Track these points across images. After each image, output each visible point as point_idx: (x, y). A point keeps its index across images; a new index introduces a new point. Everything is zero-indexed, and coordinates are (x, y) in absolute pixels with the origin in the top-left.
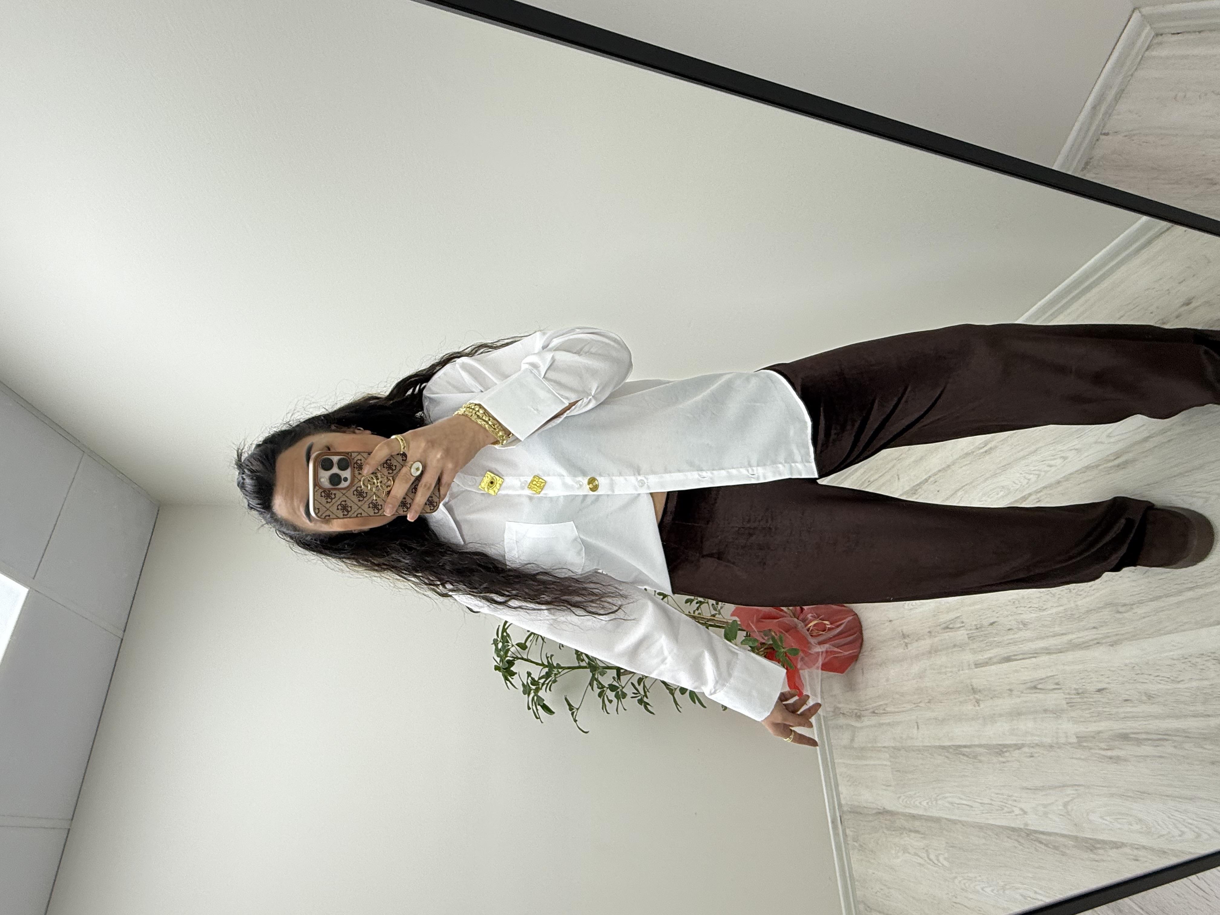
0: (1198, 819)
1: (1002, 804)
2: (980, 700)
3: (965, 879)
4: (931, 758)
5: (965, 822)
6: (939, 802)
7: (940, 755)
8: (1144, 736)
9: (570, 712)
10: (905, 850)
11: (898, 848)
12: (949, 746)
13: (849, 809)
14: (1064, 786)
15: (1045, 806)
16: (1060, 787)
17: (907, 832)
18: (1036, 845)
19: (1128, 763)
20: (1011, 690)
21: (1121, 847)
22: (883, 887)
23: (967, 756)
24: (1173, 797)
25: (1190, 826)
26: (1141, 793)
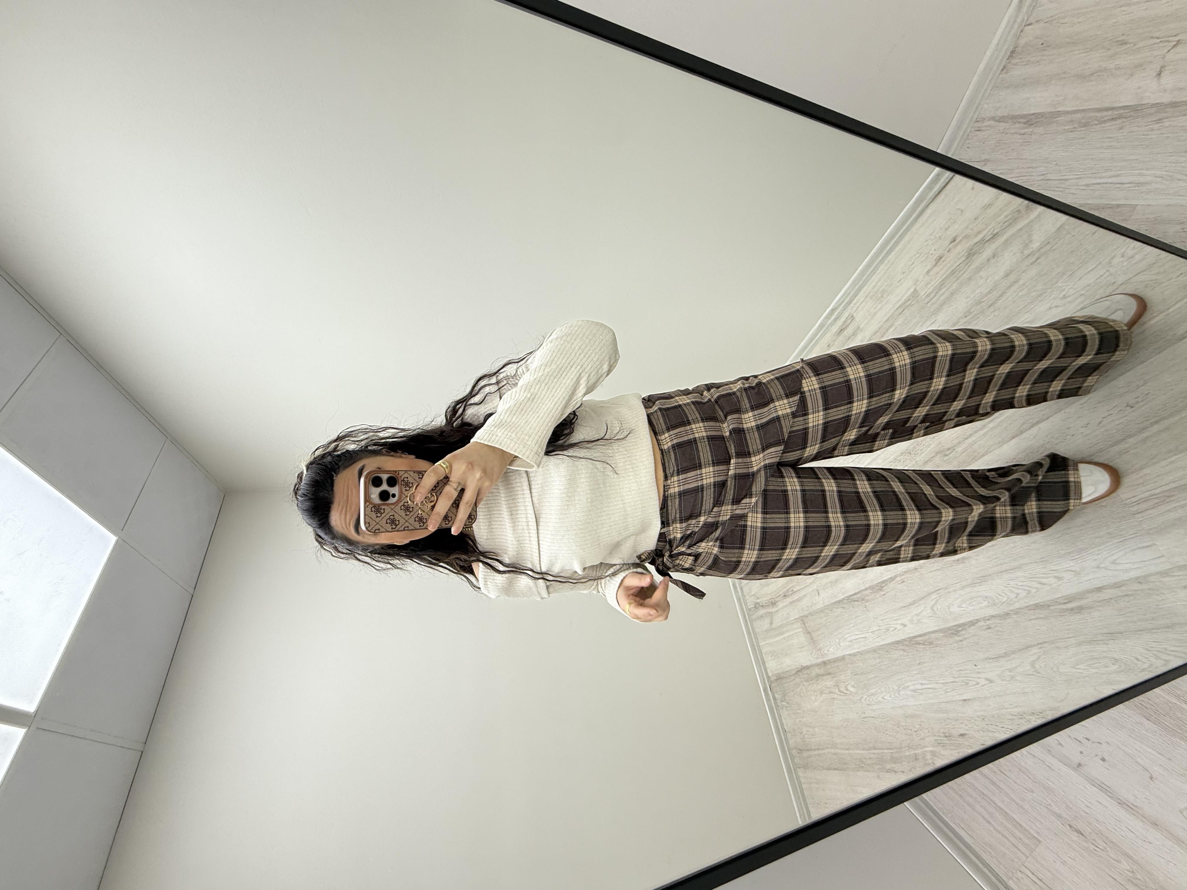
0: (1026, 580)
1: (887, 626)
3: (868, 696)
4: (831, 613)
5: (862, 651)
6: (842, 643)
7: (837, 608)
10: (822, 692)
11: (816, 693)
13: (776, 678)
14: (928, 595)
15: (917, 615)
16: (926, 596)
17: (821, 677)
18: (916, 647)
21: (977, 623)
22: (809, 729)
23: (857, 601)
24: (1007, 571)
25: (1021, 587)
26: (983, 577)
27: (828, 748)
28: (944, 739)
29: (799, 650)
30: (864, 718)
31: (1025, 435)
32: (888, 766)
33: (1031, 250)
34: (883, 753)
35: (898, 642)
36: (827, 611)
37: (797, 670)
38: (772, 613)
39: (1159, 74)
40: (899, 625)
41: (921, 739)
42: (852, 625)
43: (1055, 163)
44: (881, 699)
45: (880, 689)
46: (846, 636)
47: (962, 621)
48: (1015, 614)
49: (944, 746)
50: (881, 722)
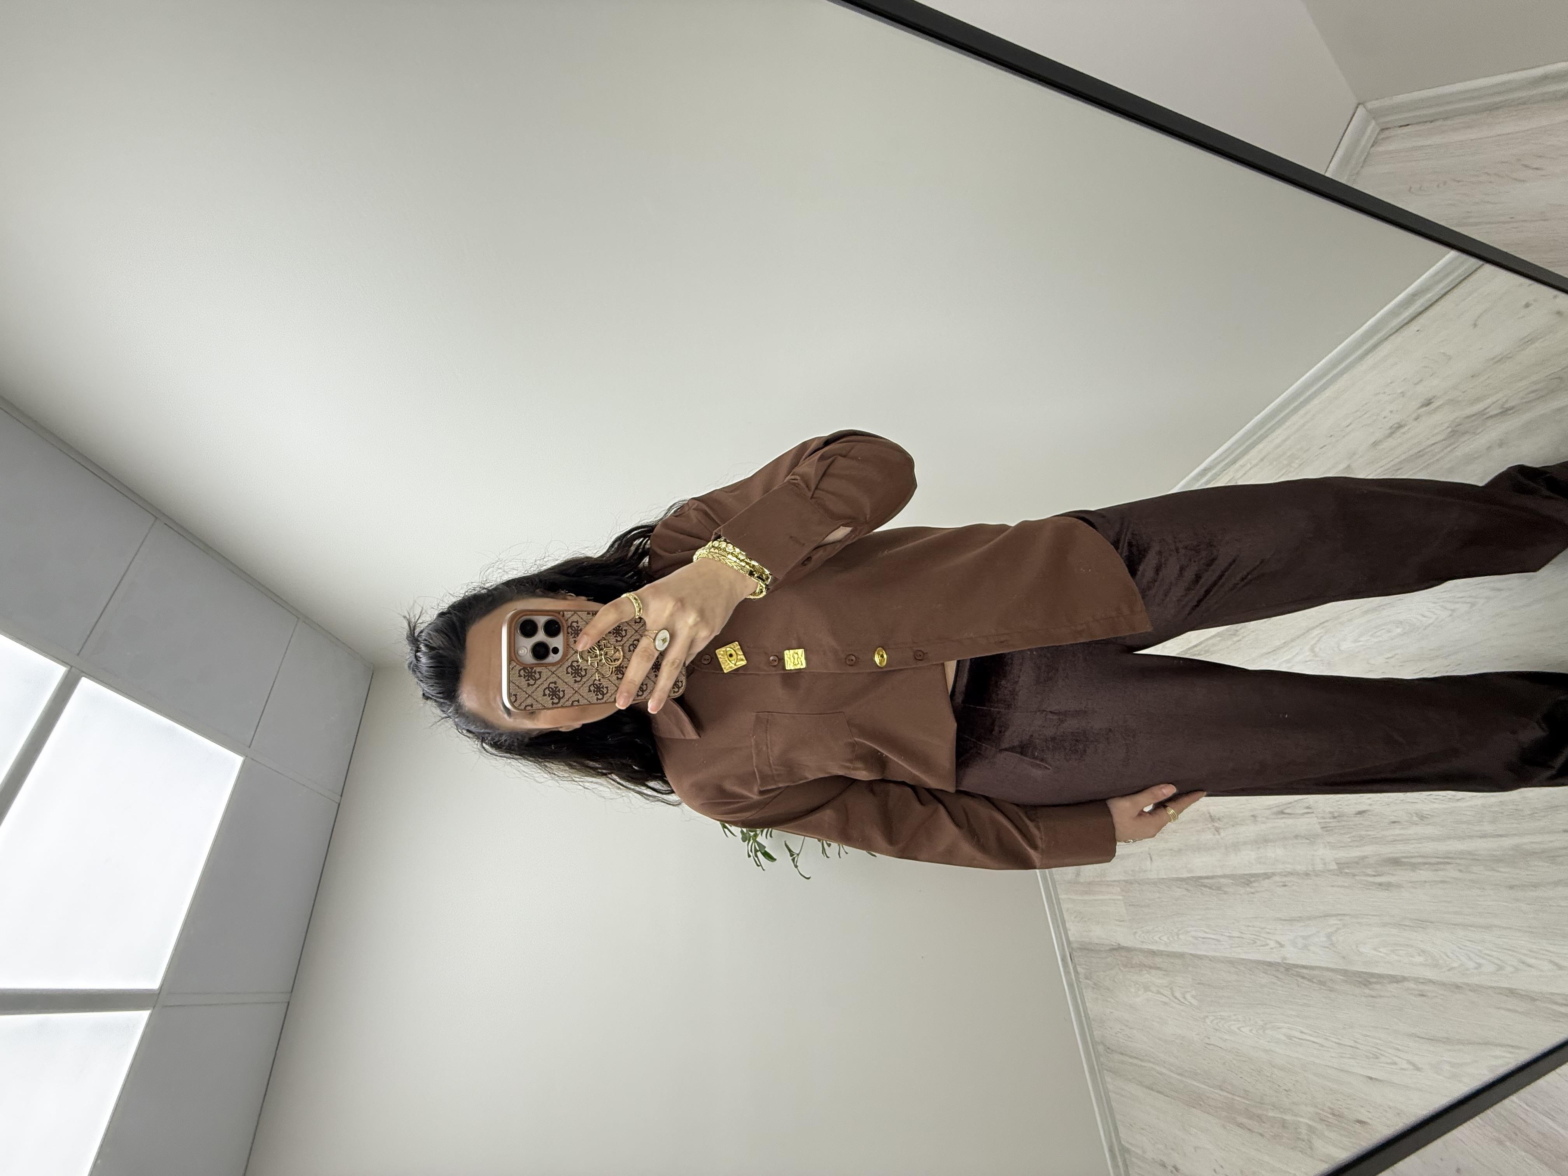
0: (1498, 950)
1: (1253, 936)
2: (1219, 828)
3: (1217, 1019)
4: (1168, 891)
5: (1213, 957)
6: (1181, 937)
7: (1178, 887)
8: (1420, 860)
9: (791, 858)
10: (1147, 989)
11: (1137, 986)
12: (1189, 878)
13: (1079, 946)
14: (1325, 916)
15: (1304, 938)
16: (1321, 917)
17: (1147, 969)
18: (1296, 980)
19: (1403, 890)
20: (1253, 816)
21: (1404, 981)
22: (1124, 1028)
23: (1210, 888)
25: (1488, 958)
26: (1422, 921)
27: (1150, 1062)
29: (1117, 922)
30: (1207, 1044)
34: (1233, 1099)
35: (1268, 964)
36: (1162, 886)
37: (1112, 947)
40: (1271, 941)
41: (1293, 1104)
42: (1199, 917)
45: (1234, 1016)
46: (1189, 929)
47: (1377, 972)
48: (1470, 990)
49: (1329, 1125)
50: (1233, 1058)
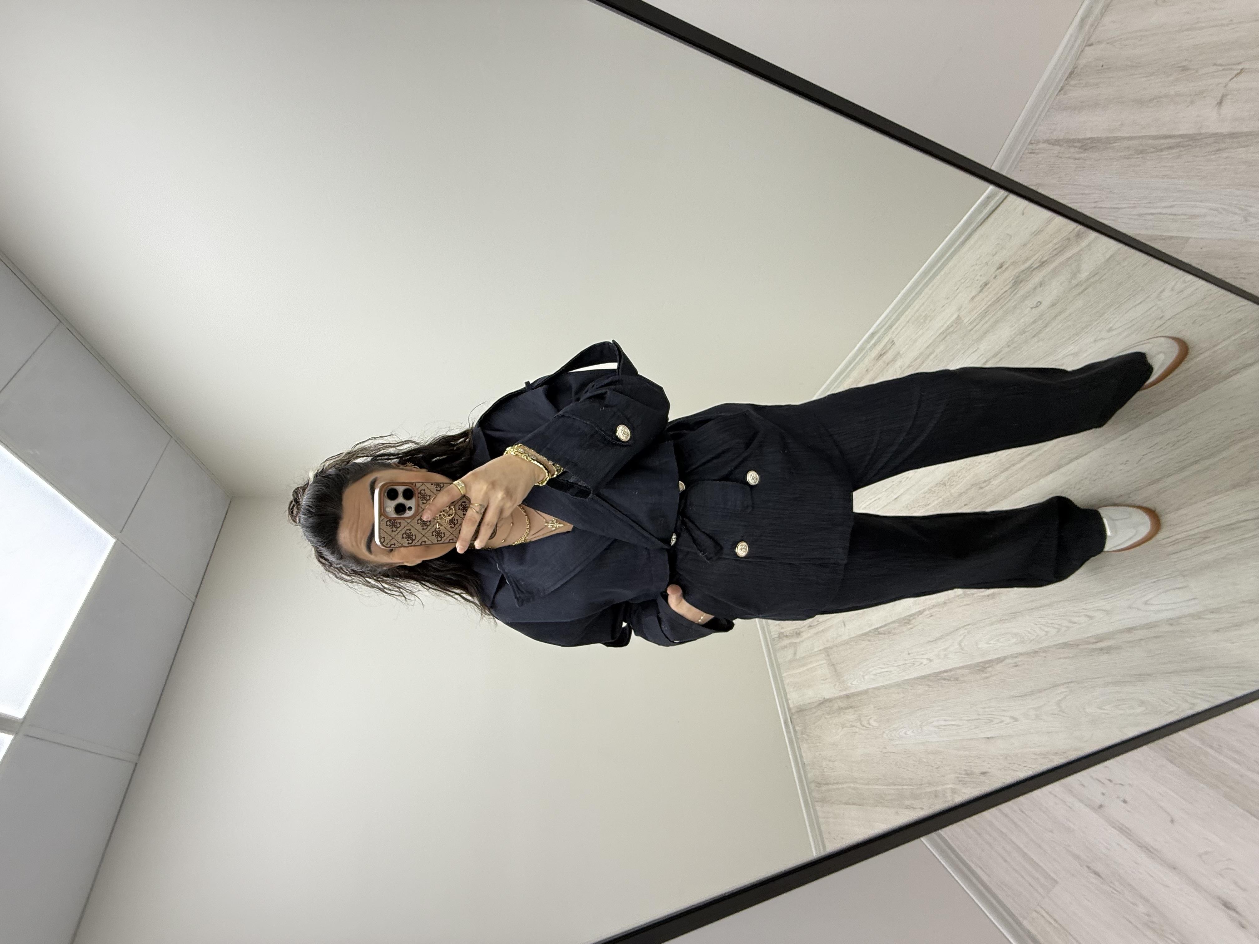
0: (1057, 618)
1: (913, 660)
3: (891, 731)
4: (857, 645)
5: (887, 685)
6: (866, 677)
10: (844, 726)
11: (837, 726)
13: (797, 710)
14: (956, 630)
15: (945, 650)
16: (953, 631)
17: (843, 711)
21: (1004, 660)
22: (828, 763)
24: (1037, 608)
25: (1052, 625)
27: (846, 782)
28: (966, 776)
29: (823, 682)
30: (886, 753)
31: (1063, 470)
32: (907, 803)
33: (1080, 280)
34: (903, 789)
35: (924, 677)
36: (852, 643)
37: (819, 702)
38: (796, 643)
39: (1220, 103)
40: (924, 660)
41: (943, 776)
42: (877, 658)
43: (1109, 190)
44: (904, 735)
45: (902, 724)
46: (871, 670)
47: (989, 659)
48: (1043, 652)
49: (964, 783)
50: (902, 758)
